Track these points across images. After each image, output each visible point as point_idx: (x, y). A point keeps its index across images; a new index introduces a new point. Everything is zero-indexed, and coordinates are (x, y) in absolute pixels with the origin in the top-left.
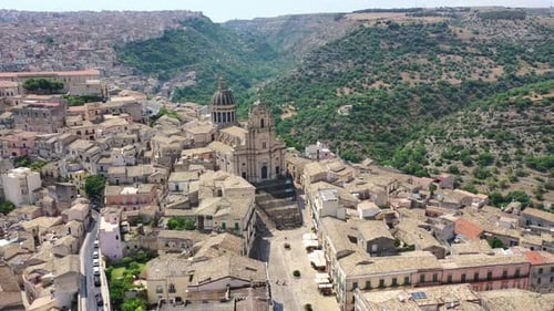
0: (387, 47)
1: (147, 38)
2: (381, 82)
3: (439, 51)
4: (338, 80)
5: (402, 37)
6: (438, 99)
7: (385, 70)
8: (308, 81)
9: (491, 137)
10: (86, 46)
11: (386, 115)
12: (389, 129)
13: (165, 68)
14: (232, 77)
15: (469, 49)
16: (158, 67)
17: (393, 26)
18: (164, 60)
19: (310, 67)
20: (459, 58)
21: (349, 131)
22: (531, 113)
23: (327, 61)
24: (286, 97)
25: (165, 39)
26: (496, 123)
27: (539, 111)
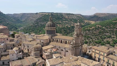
3: (63, 20)
4: (43, 26)
5: (55, 17)
6: (67, 30)
8: (36, 26)
9: (85, 37)
15: (68, 20)
17: (52, 15)
19: (36, 23)
20: (67, 22)
23: (40, 22)
26: (85, 34)
27: (92, 31)
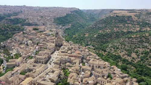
0: (114, 21)
1: (62, 16)
2: (109, 30)
3: (127, 23)
4: (100, 28)
5: (119, 19)
6: (120, 35)
7: (111, 27)
8: (93, 28)
9: (120, 44)
10: (48, 18)
11: (105, 37)
12: (105, 40)
13: (64, 23)
14: (80, 26)
15: (135, 23)
16: (63, 23)
17: (117, 16)
18: (65, 21)
19: (95, 25)
20: (131, 25)
21: (95, 40)
22: (130, 39)
23: (99, 24)
24: (88, 32)
25: (66, 17)
26: (123, 41)
27: (132, 39)
